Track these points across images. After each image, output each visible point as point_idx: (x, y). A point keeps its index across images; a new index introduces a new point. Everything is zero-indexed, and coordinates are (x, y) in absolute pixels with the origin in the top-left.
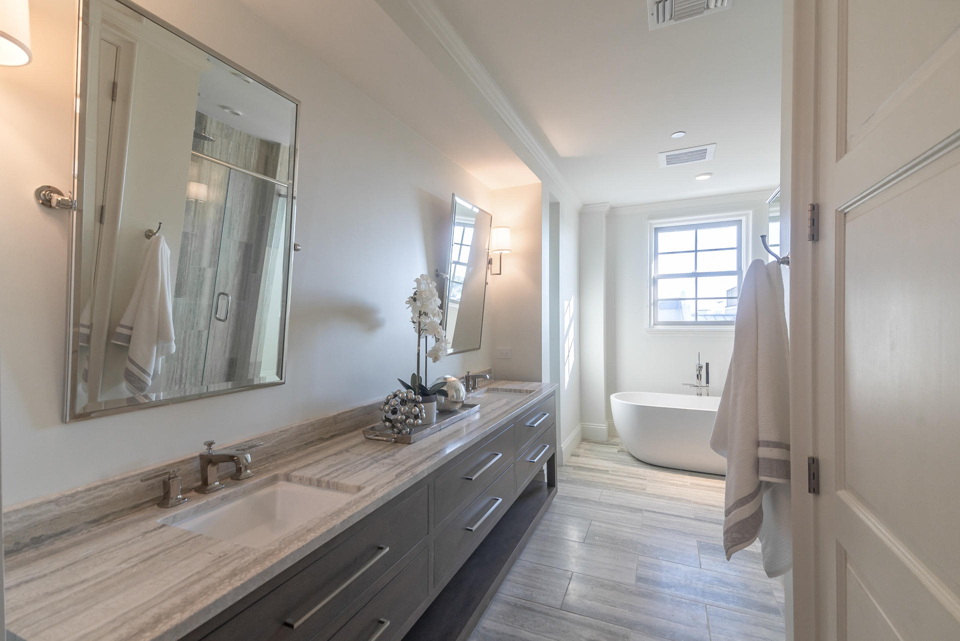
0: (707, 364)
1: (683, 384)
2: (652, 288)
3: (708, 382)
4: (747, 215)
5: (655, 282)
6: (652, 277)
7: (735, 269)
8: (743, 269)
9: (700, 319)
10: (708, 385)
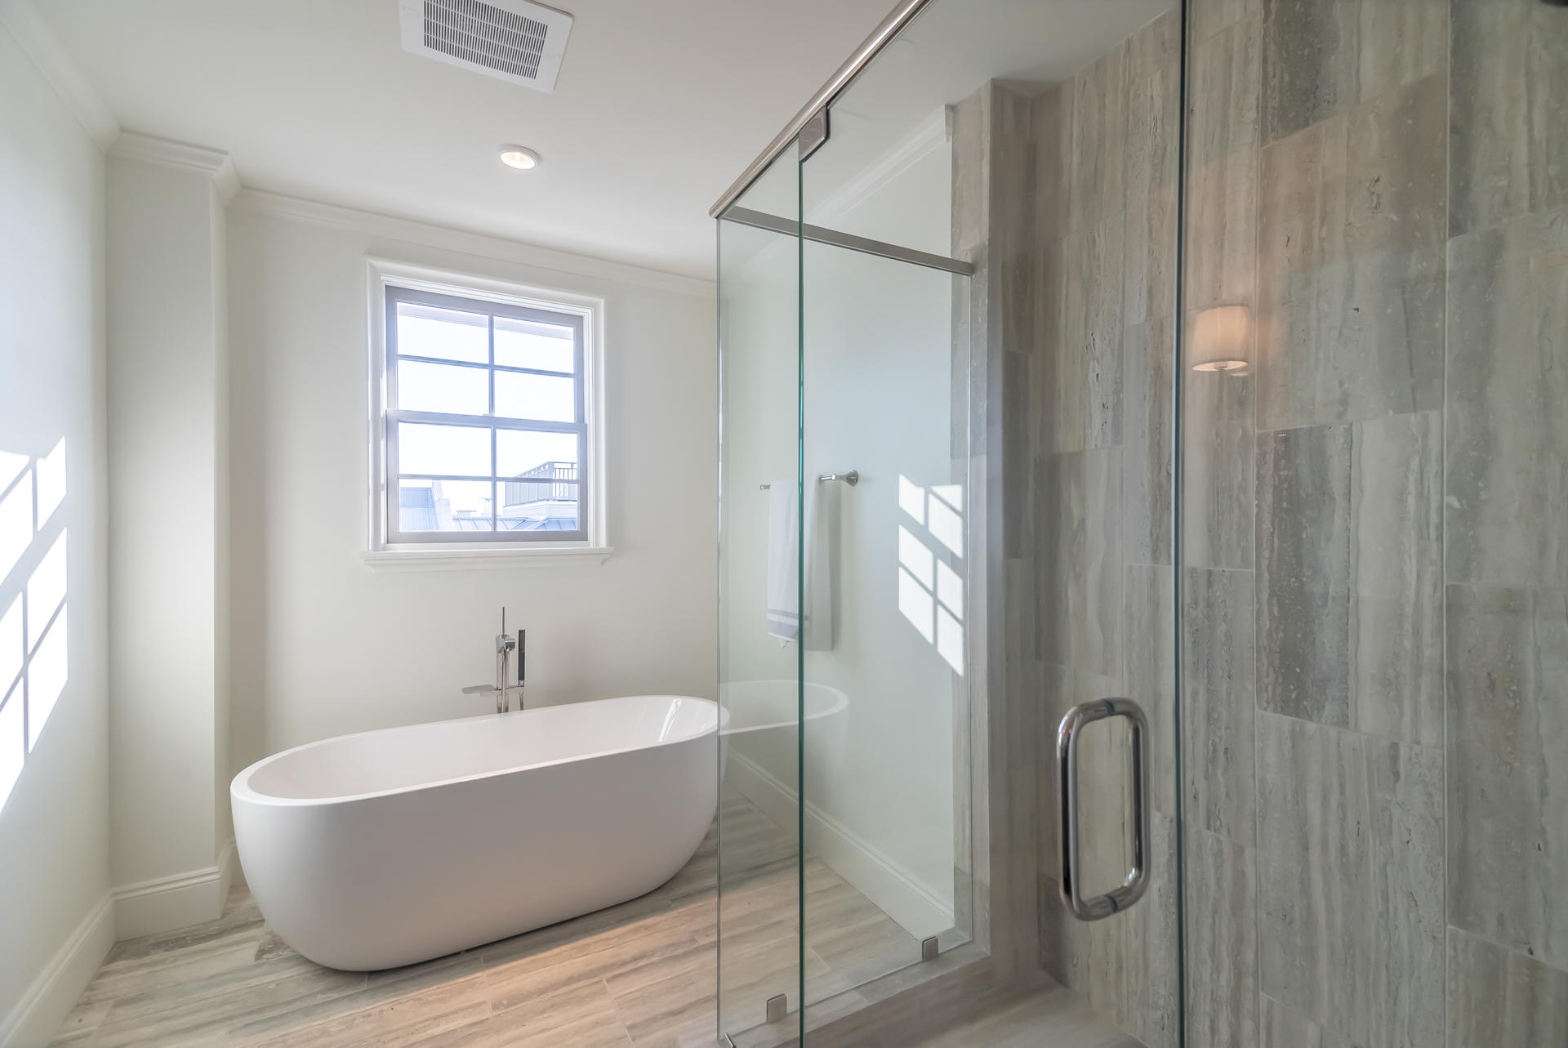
0: (522, 633)
1: (467, 690)
2: (383, 443)
3: (521, 676)
4: (594, 306)
5: (389, 427)
6: (382, 414)
7: (570, 418)
8: (587, 421)
9: (501, 528)
10: (522, 682)
